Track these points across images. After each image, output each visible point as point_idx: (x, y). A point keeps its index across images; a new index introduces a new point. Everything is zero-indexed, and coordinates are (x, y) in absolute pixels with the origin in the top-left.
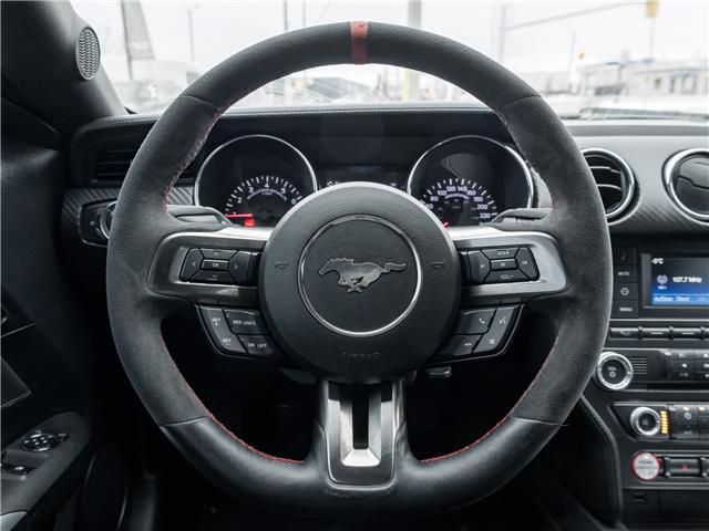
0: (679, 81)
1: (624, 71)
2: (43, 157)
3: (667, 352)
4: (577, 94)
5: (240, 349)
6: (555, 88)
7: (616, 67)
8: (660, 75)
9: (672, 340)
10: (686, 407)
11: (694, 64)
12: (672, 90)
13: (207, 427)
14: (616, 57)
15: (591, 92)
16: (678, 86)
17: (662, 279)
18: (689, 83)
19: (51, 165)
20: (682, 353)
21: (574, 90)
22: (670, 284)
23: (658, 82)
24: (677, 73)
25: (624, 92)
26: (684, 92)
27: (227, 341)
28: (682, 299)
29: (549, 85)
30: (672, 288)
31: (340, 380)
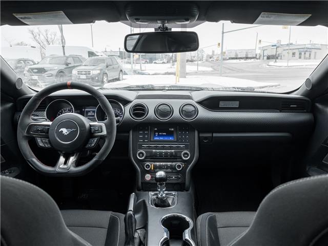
0: (303, 53)
1: (278, 49)
2: (9, 105)
3: (154, 151)
4: (259, 59)
5: (44, 146)
6: (249, 56)
7: (275, 47)
8: (294, 51)
9: (156, 148)
10: (158, 163)
11: (309, 46)
12: (300, 58)
13: (35, 160)
14: (275, 43)
15: (265, 58)
16: (303, 56)
17: (157, 134)
18: (307, 54)
19: (12, 106)
20: (158, 151)
21: (258, 57)
22: (158, 135)
23: (294, 54)
24: (302, 50)
25: (279, 58)
26: (305, 58)
27: (41, 144)
28: (161, 138)
29: (247, 55)
30: (159, 136)
31: (63, 152)
